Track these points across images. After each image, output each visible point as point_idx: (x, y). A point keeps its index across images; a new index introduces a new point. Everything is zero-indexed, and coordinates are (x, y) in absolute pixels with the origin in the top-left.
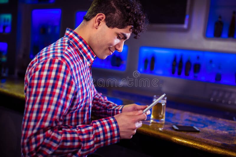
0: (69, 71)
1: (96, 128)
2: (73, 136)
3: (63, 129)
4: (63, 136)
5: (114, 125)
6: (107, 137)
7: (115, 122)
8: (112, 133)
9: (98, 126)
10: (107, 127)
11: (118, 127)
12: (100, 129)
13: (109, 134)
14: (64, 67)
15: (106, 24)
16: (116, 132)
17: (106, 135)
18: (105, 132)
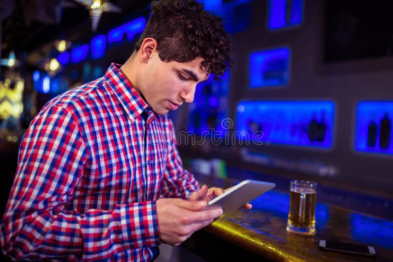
0: (77, 126)
1: (117, 218)
2: (72, 226)
3: (61, 214)
4: (56, 223)
5: (150, 218)
6: (135, 236)
7: (152, 212)
8: (144, 231)
9: (122, 215)
10: (137, 220)
11: (156, 223)
12: (124, 222)
13: (138, 232)
14: (67, 119)
15: (159, 56)
16: (151, 230)
17: (133, 233)
18: (131, 227)
